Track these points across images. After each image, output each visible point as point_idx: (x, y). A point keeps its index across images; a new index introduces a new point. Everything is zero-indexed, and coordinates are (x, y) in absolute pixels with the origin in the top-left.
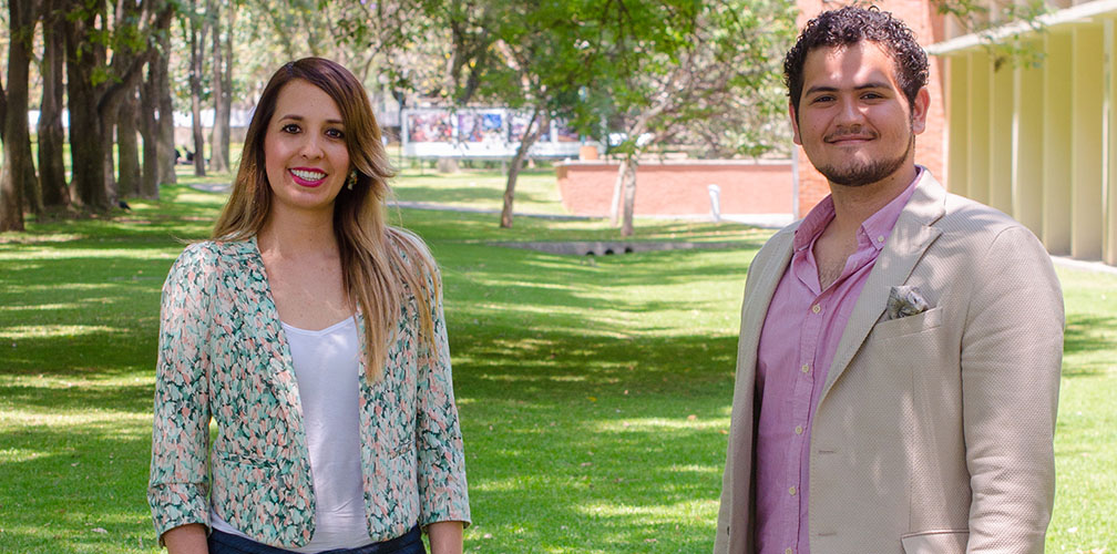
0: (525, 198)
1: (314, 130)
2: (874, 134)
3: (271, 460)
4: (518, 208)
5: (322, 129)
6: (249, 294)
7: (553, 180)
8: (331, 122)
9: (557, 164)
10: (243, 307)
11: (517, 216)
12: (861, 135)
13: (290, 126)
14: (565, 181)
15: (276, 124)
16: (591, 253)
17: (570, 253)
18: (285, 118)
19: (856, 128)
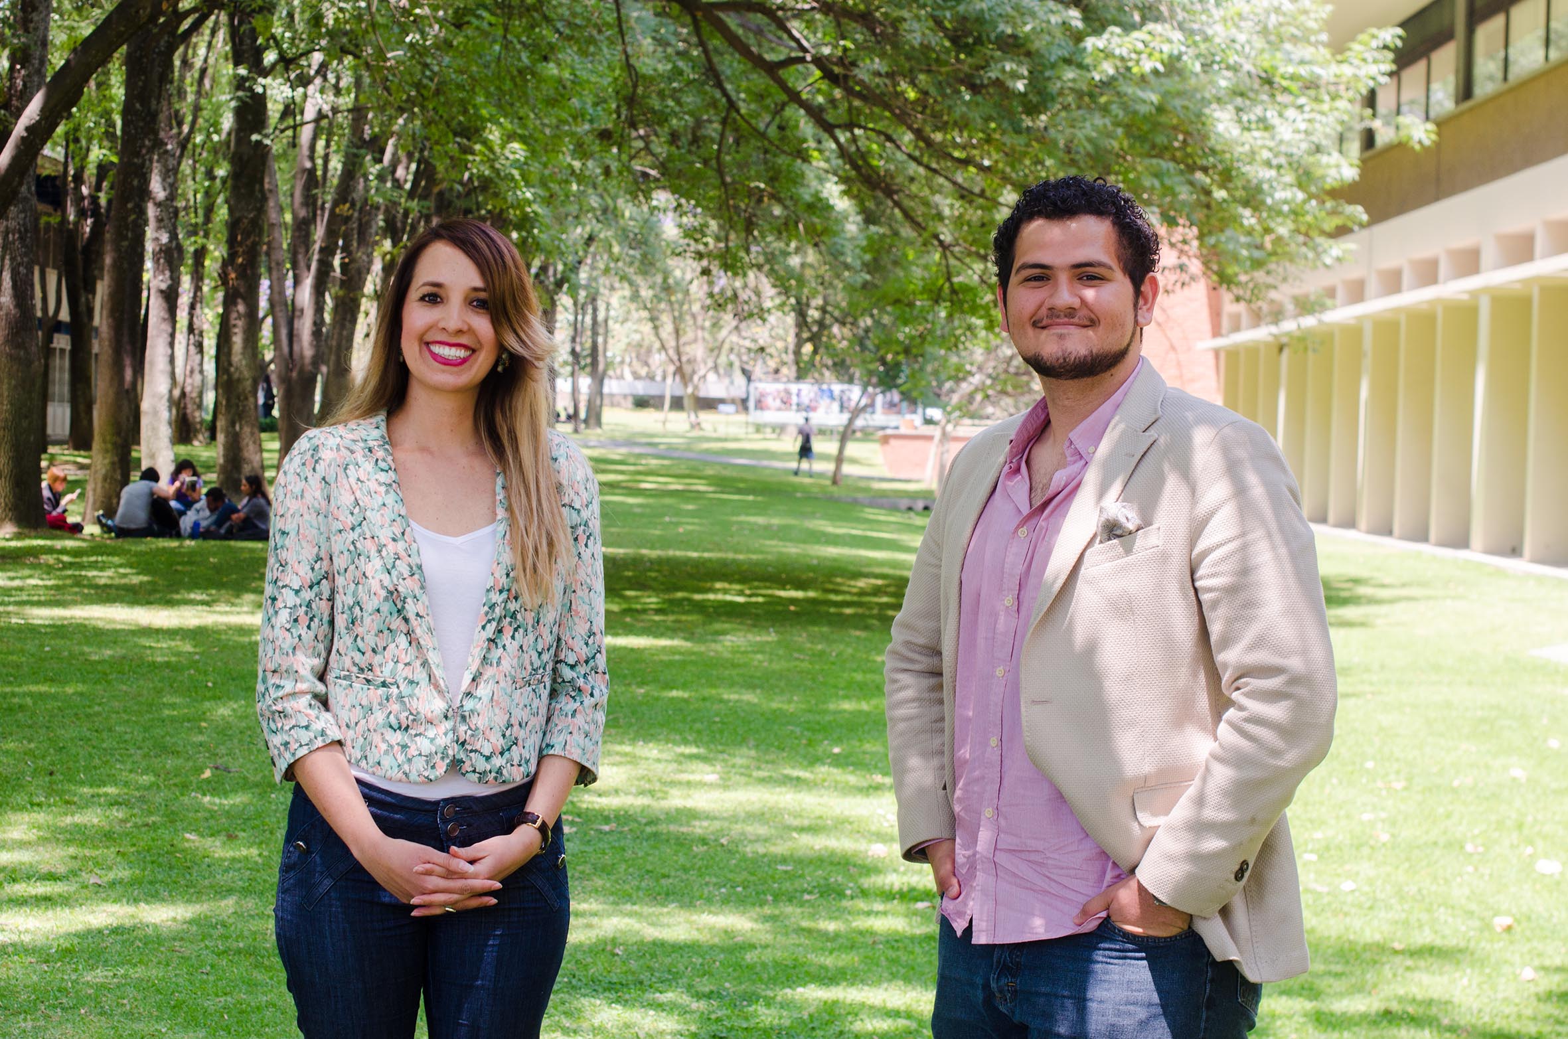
0: (854, 461)
1: (456, 299)
2: (1092, 321)
3: (389, 680)
4: (847, 469)
5: (466, 299)
6: (373, 486)
7: (876, 446)
8: (476, 289)
9: (881, 433)
10: (364, 500)
11: (847, 476)
12: (1076, 320)
13: (429, 295)
14: (887, 448)
15: (415, 292)
16: (910, 509)
17: (894, 508)
18: (425, 285)
19: (1071, 312)
